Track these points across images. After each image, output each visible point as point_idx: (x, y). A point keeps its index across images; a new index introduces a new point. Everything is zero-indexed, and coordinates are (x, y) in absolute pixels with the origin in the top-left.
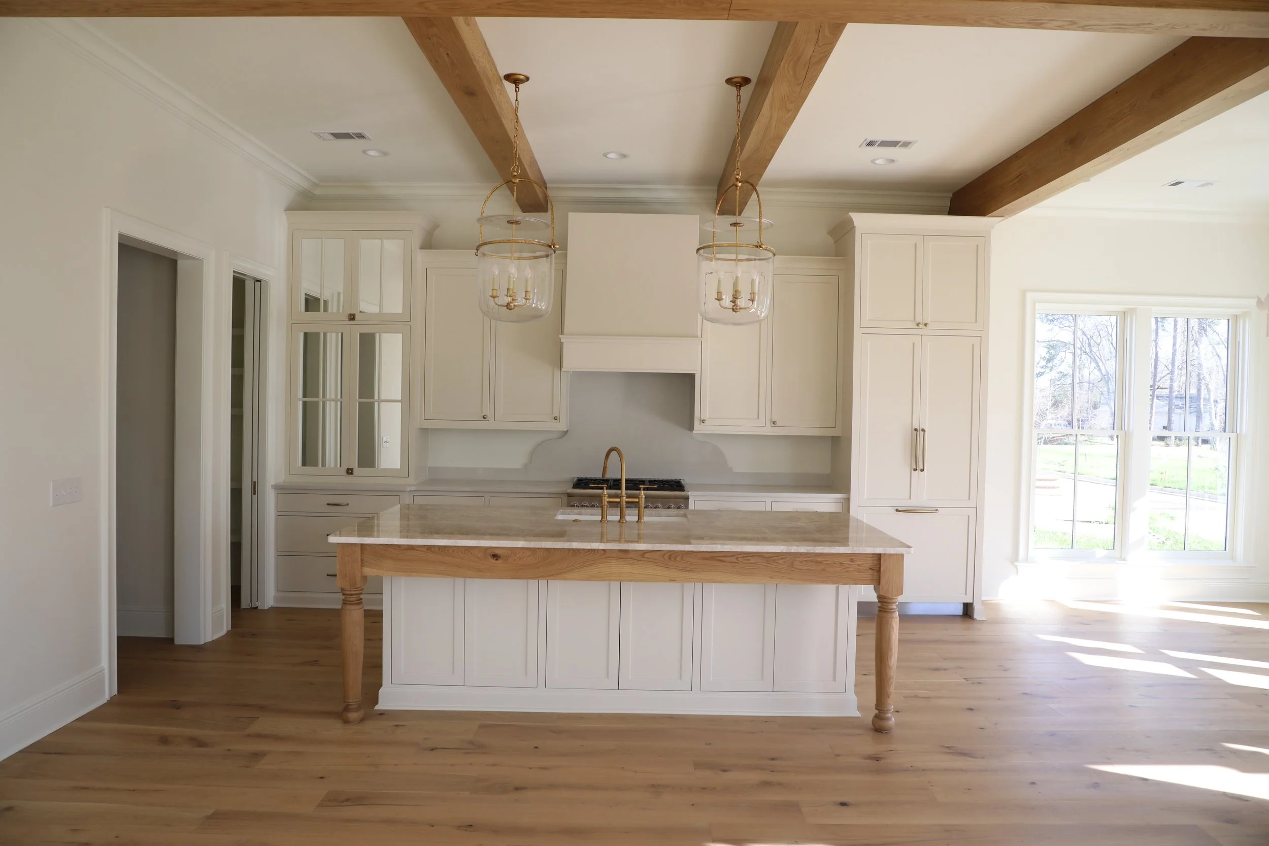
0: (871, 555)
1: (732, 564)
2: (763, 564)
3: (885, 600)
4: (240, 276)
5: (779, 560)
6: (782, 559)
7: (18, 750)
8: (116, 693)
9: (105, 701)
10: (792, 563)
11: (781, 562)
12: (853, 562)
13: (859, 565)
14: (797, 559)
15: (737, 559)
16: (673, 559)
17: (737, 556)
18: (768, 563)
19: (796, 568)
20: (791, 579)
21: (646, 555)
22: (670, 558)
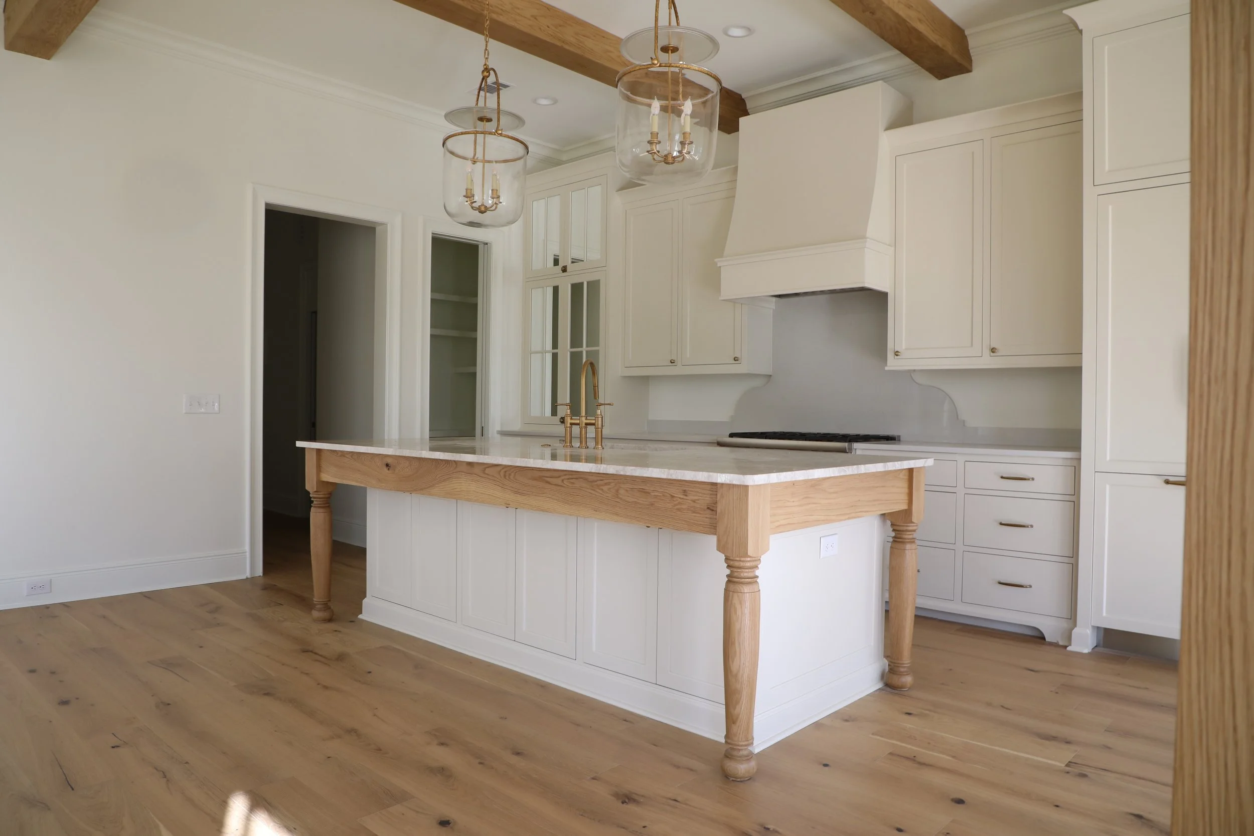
0: (709, 487)
1: (559, 488)
2: (587, 490)
3: (737, 564)
4: (463, 240)
5: (602, 485)
6: (606, 484)
7: (140, 592)
8: (261, 575)
9: (244, 577)
10: (617, 491)
11: (605, 488)
12: (686, 496)
13: (694, 501)
14: (623, 486)
15: (563, 481)
16: (507, 477)
17: (563, 478)
18: (592, 490)
19: (621, 499)
20: (617, 514)
21: (487, 471)
22: (505, 476)
